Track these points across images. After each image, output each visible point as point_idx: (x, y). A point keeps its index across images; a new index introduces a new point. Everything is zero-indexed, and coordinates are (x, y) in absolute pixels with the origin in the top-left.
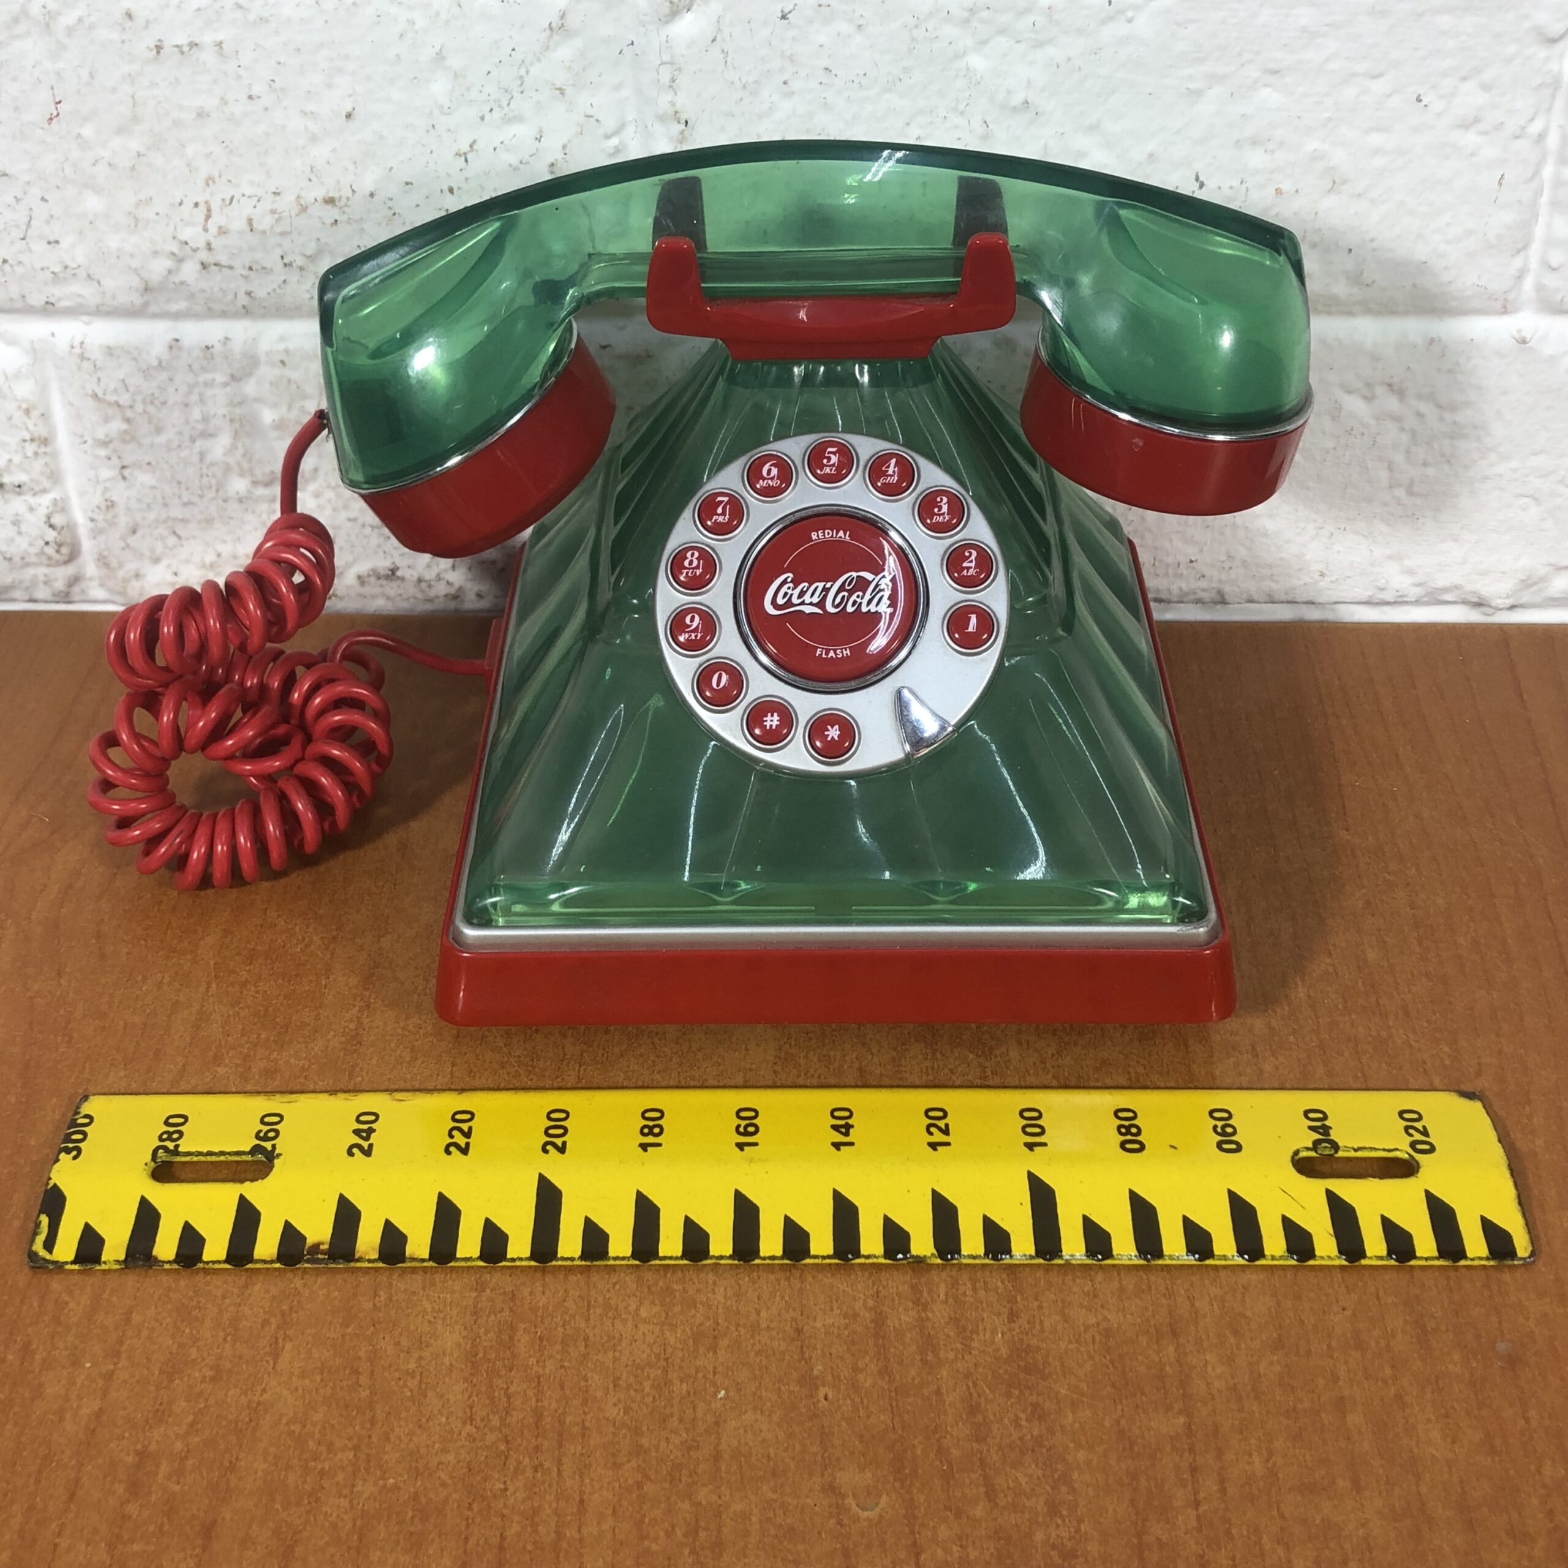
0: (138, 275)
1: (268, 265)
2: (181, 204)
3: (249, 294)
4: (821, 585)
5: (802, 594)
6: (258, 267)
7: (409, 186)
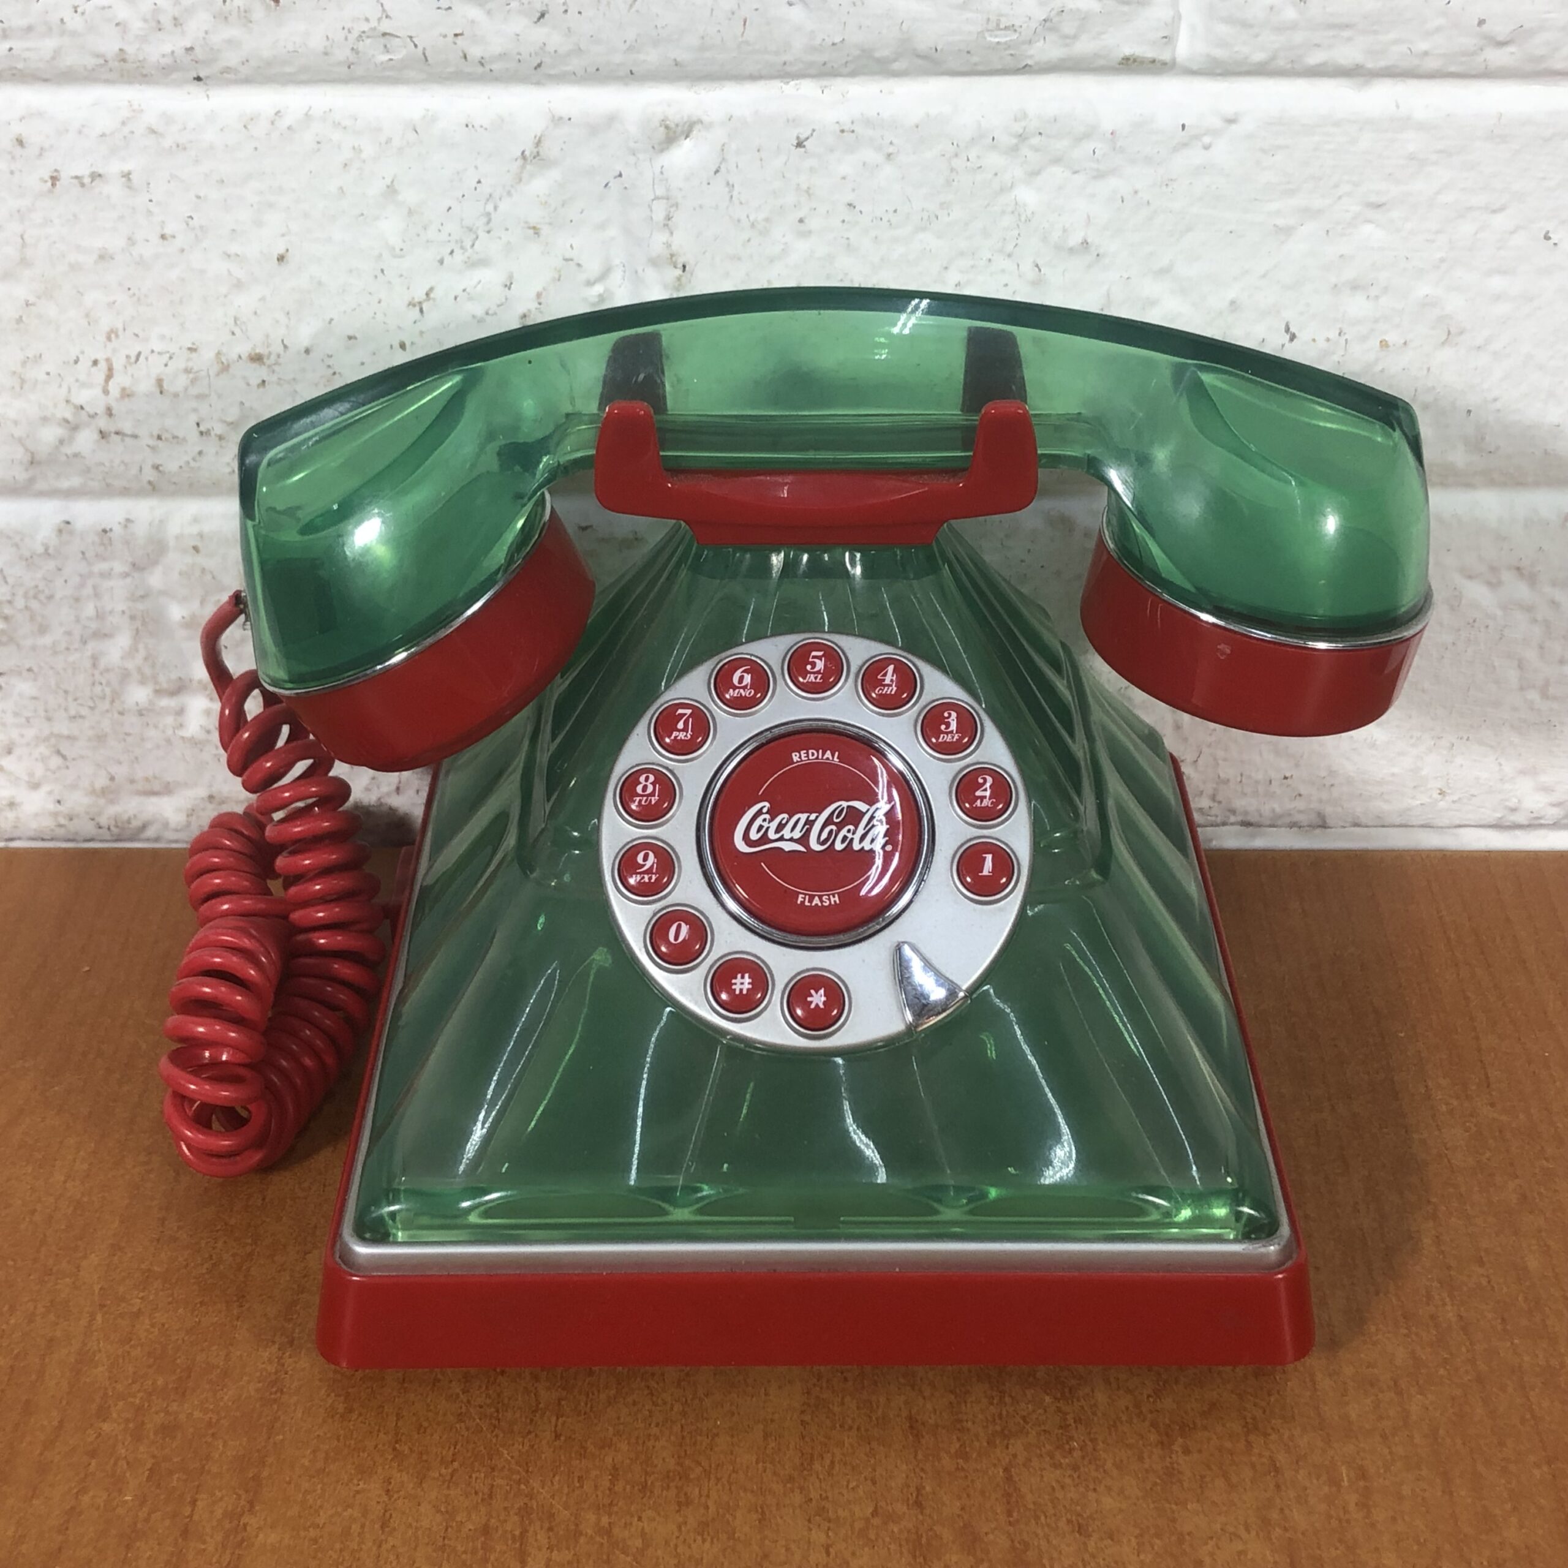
0: (23, 445)
1: (181, 435)
2: (76, 362)
3: (156, 467)
4: (803, 817)
5: (780, 827)
6: (169, 436)
7: (353, 341)
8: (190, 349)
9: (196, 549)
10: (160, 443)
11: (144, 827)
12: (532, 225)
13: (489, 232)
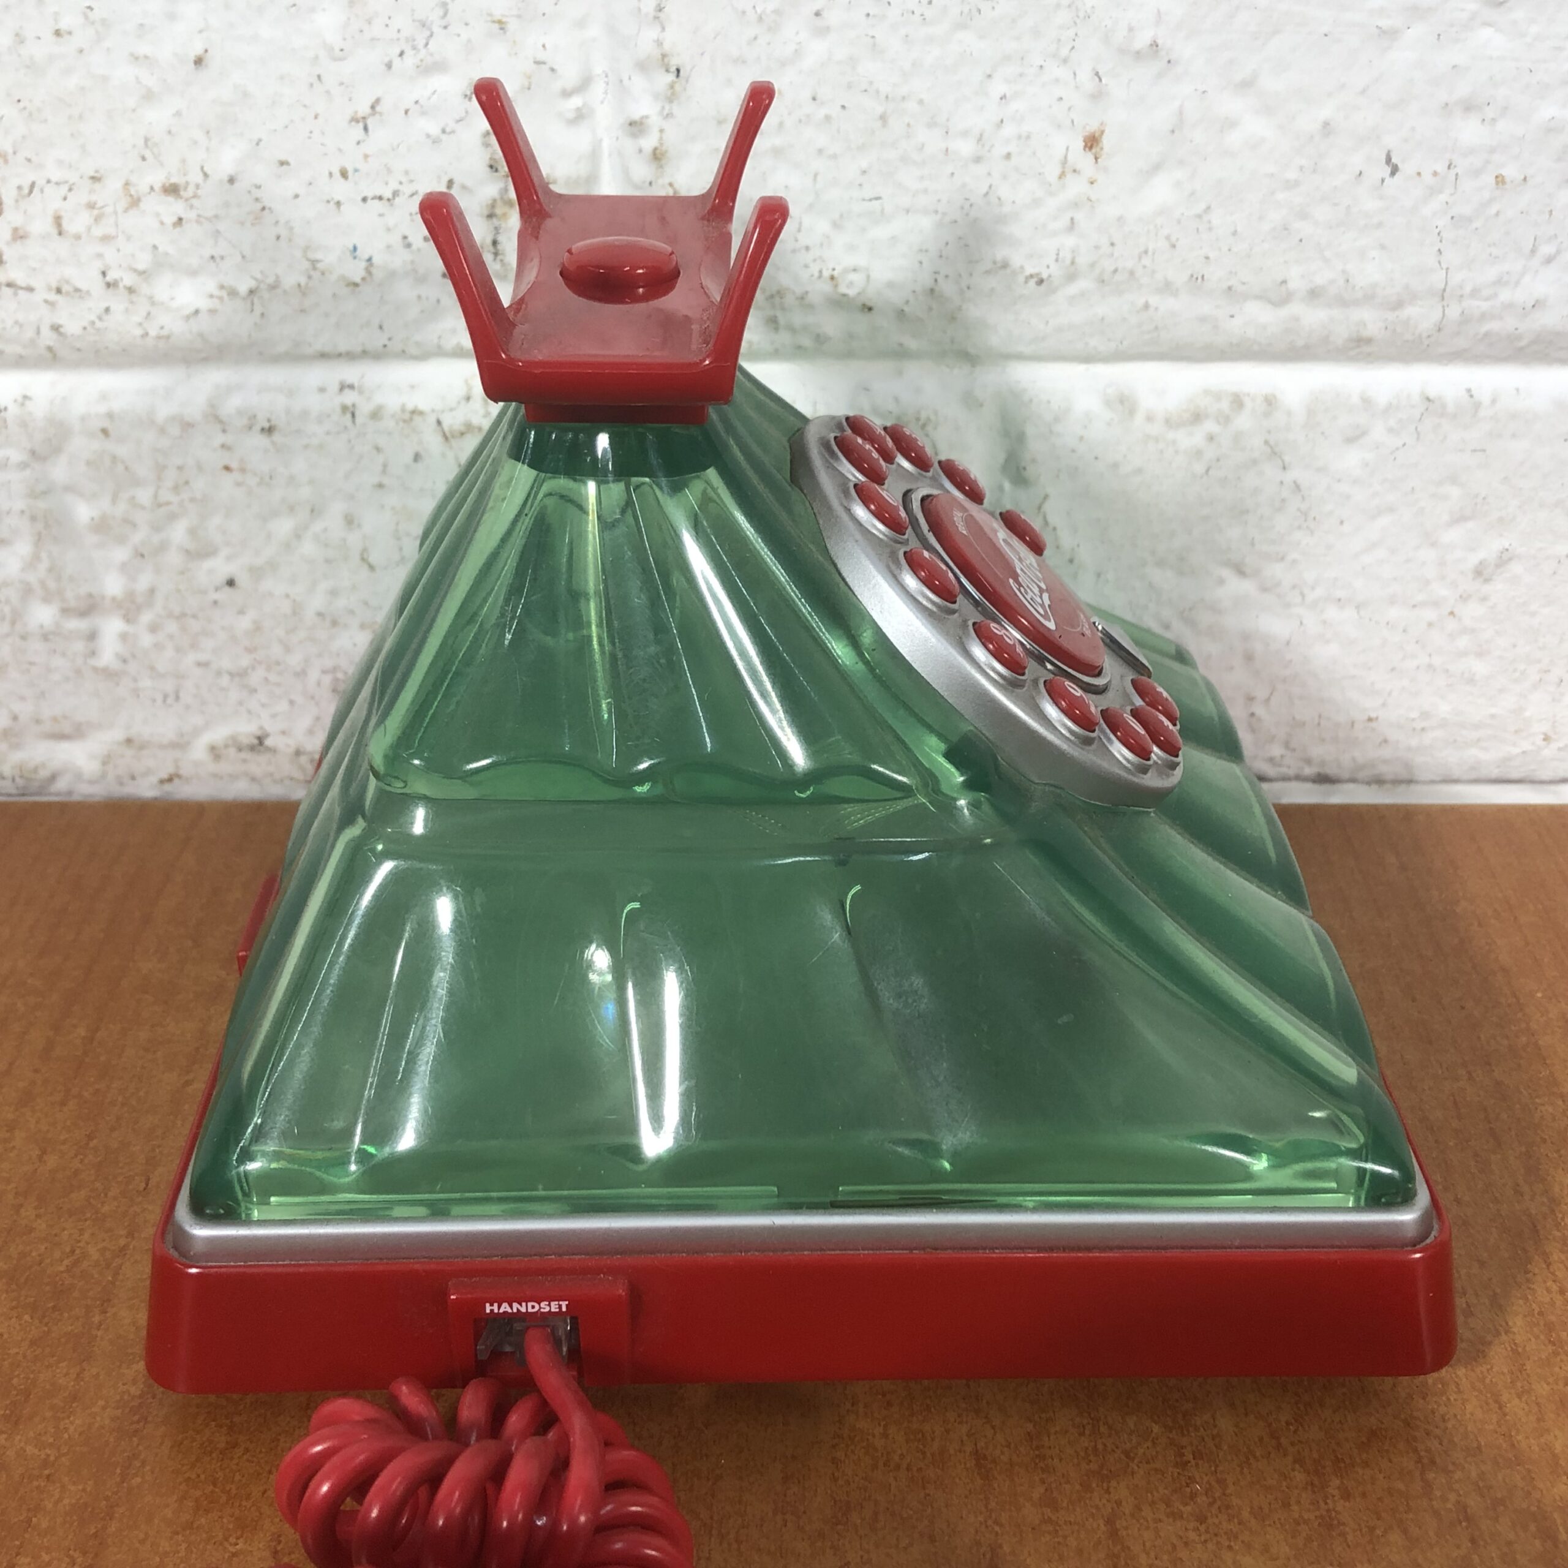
1: (84, 287)
3: (56, 328)
6: (70, 289)
7: (285, 167)
8: (93, 178)
9: (105, 432)
10: (58, 297)
11: (53, 778)
12: (496, 18)
13: (445, 27)
